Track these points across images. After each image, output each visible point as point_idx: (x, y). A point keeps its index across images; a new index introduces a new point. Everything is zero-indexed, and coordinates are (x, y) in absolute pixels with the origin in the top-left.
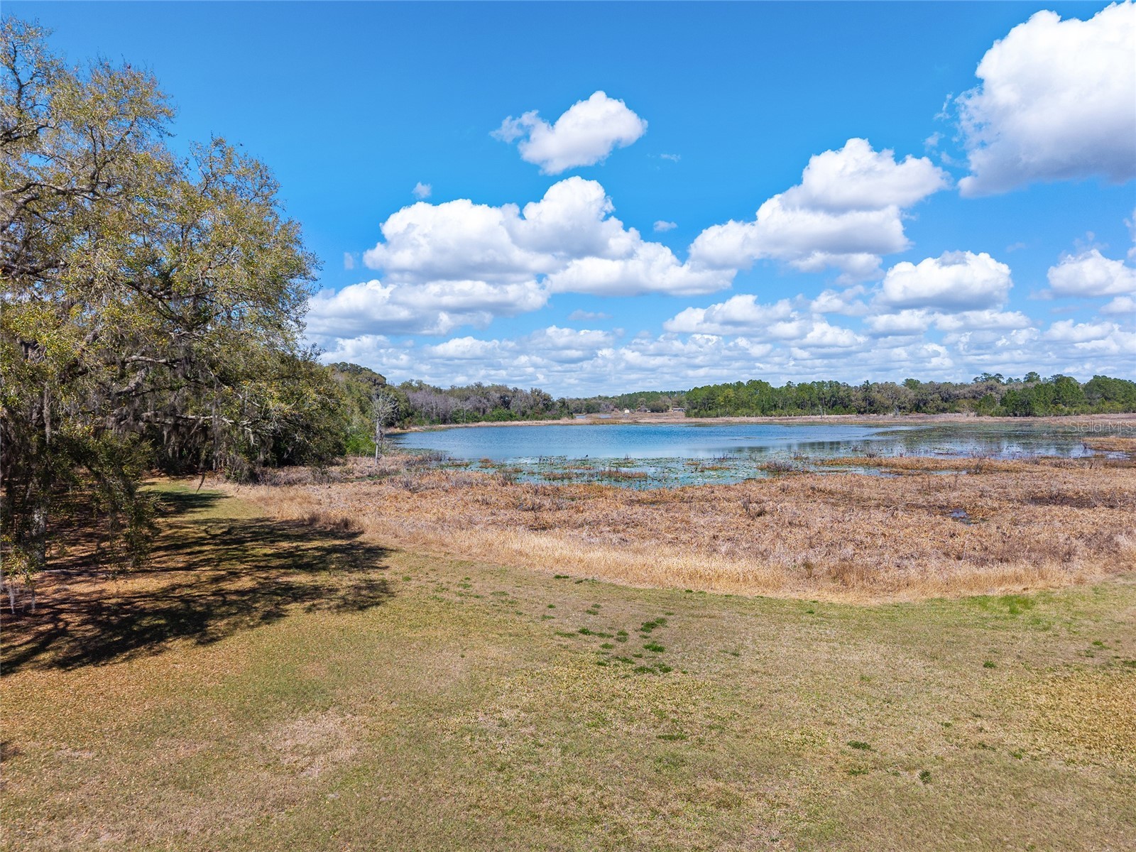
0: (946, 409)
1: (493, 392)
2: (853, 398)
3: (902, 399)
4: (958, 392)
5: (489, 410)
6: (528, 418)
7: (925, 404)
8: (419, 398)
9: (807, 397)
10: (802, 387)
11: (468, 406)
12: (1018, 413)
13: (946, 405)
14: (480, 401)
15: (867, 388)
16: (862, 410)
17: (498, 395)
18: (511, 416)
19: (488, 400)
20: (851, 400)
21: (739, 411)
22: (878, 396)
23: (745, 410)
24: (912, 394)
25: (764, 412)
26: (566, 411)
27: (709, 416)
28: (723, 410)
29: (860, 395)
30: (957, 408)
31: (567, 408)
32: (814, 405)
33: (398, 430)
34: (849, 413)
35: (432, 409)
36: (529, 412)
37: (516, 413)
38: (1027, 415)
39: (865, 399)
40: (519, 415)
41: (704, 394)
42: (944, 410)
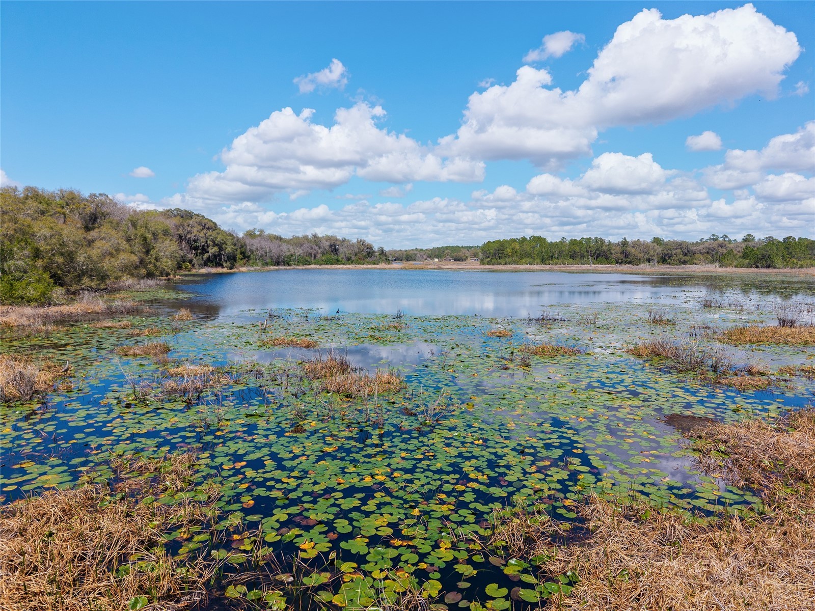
0: (687, 262)
1: (324, 241)
2: (613, 252)
3: (652, 253)
4: (695, 248)
5: (319, 256)
6: (352, 262)
7: (669, 257)
8: (255, 244)
9: (578, 250)
10: (573, 242)
11: (299, 251)
12: (760, 265)
13: (687, 258)
14: (312, 248)
15: (625, 243)
16: (620, 261)
17: (328, 243)
18: (338, 261)
19: (320, 248)
20: (611, 253)
21: (523, 260)
22: (633, 250)
23: (528, 260)
24: (659, 249)
25: (543, 261)
26: (384, 258)
27: (499, 264)
28: (510, 259)
29: (618, 249)
30: (695, 261)
31: (384, 256)
32: (583, 257)
33: (225, 270)
34: (610, 263)
35: (266, 253)
36: (353, 258)
37: (342, 258)
38: (768, 267)
39: (622, 253)
40: (344, 260)
41: (496, 246)
42: (685, 263)
